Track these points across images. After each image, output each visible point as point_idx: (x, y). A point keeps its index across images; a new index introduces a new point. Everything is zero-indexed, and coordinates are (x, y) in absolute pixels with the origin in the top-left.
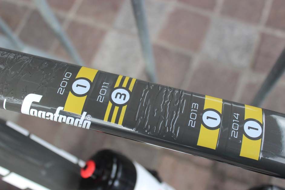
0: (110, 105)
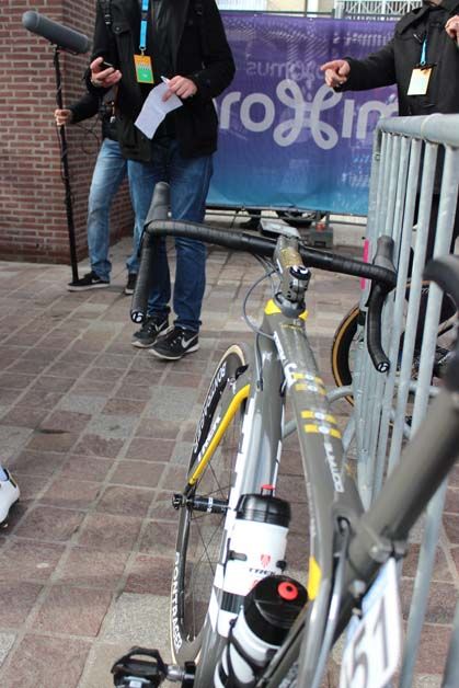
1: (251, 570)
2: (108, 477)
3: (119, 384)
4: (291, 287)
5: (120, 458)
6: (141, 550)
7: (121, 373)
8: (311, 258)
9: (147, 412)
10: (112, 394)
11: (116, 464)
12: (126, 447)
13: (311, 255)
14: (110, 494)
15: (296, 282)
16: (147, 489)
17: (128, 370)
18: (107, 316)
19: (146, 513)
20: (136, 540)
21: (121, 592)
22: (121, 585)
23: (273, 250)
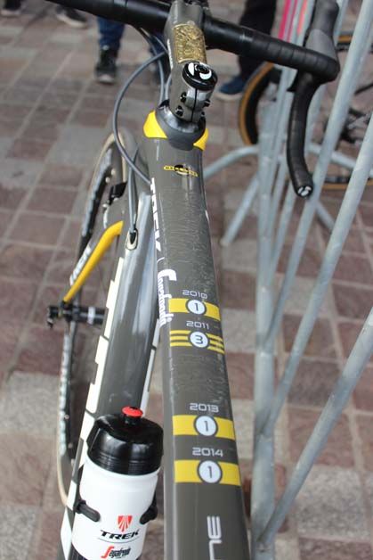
0: (188, 332)
1: (104, 534)
2: (8, 233)
3: (26, 122)
4: (184, 100)
5: (22, 210)
6: (35, 320)
7: (29, 109)
8: (220, 36)
9: (52, 156)
10: (19, 134)
11: (16, 218)
12: (28, 197)
13: (221, 31)
14: (8, 253)
15: (191, 93)
16: (45, 247)
17: (36, 105)
18: (20, 42)
19: (42, 275)
20: (31, 307)
21: (11, 372)
22: (13, 363)
23: (164, 20)
